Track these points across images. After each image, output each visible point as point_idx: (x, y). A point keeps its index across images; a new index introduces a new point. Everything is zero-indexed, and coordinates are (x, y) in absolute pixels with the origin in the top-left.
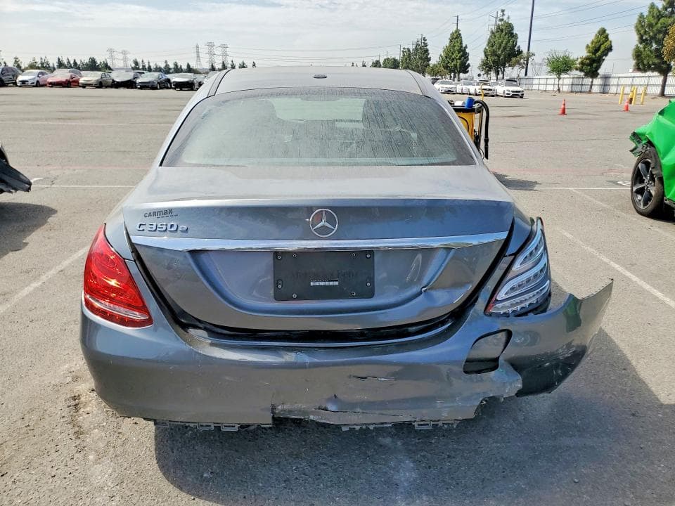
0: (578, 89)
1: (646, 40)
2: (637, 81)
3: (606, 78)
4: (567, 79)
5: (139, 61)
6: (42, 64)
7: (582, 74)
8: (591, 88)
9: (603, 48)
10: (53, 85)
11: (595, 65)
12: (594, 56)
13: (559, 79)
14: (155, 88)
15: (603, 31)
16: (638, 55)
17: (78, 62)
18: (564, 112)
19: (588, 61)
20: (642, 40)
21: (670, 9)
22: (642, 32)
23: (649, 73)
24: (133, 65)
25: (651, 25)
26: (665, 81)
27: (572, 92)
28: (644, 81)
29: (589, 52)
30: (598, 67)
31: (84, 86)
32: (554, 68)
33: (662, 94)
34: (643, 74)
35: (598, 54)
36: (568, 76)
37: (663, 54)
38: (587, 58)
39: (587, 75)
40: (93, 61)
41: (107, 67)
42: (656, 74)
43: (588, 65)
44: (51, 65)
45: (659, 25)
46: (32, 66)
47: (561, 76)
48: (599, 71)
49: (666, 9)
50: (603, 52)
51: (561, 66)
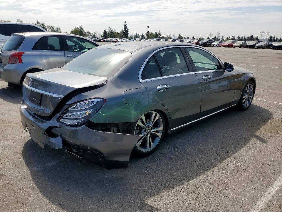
5: (273, 36)
6: (232, 38)
10: (223, 46)
14: (263, 48)
17: (246, 38)
24: (269, 38)
31: (234, 47)
40: (252, 37)
41: (257, 39)
44: (235, 39)
46: (228, 39)
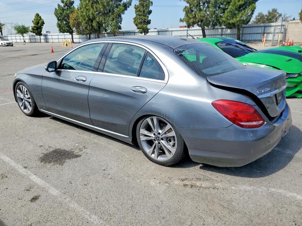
0: (34, 41)
1: (60, 19)
2: (60, 37)
3: (46, 36)
4: (27, 36)
7: (34, 34)
8: (40, 40)
9: (40, 22)
11: (39, 30)
12: (37, 26)
13: (23, 36)
15: (38, 15)
16: (59, 26)
18: (53, 52)
19: (35, 28)
20: (59, 20)
21: (66, 7)
22: (58, 16)
23: (65, 34)
25: (61, 14)
26: (72, 36)
27: (31, 42)
28: (63, 37)
29: (34, 24)
30: (41, 31)
32: (19, 31)
33: (73, 42)
34: (63, 34)
35: (39, 25)
36: (27, 35)
37: (70, 26)
38: (35, 27)
39: (37, 34)
42: (68, 34)
43: (36, 30)
45: (64, 13)
47: (24, 35)
48: (42, 33)
49: (65, 6)
50: (41, 24)
51: (22, 31)
